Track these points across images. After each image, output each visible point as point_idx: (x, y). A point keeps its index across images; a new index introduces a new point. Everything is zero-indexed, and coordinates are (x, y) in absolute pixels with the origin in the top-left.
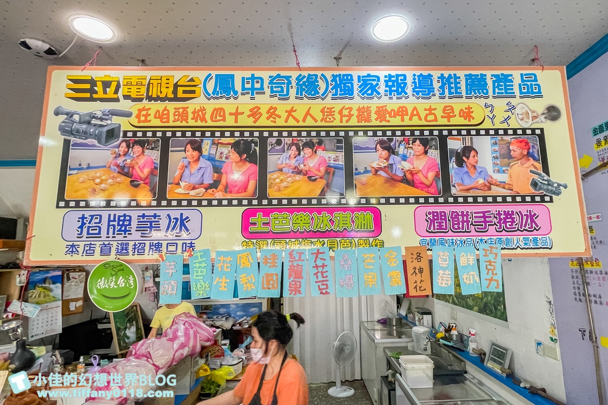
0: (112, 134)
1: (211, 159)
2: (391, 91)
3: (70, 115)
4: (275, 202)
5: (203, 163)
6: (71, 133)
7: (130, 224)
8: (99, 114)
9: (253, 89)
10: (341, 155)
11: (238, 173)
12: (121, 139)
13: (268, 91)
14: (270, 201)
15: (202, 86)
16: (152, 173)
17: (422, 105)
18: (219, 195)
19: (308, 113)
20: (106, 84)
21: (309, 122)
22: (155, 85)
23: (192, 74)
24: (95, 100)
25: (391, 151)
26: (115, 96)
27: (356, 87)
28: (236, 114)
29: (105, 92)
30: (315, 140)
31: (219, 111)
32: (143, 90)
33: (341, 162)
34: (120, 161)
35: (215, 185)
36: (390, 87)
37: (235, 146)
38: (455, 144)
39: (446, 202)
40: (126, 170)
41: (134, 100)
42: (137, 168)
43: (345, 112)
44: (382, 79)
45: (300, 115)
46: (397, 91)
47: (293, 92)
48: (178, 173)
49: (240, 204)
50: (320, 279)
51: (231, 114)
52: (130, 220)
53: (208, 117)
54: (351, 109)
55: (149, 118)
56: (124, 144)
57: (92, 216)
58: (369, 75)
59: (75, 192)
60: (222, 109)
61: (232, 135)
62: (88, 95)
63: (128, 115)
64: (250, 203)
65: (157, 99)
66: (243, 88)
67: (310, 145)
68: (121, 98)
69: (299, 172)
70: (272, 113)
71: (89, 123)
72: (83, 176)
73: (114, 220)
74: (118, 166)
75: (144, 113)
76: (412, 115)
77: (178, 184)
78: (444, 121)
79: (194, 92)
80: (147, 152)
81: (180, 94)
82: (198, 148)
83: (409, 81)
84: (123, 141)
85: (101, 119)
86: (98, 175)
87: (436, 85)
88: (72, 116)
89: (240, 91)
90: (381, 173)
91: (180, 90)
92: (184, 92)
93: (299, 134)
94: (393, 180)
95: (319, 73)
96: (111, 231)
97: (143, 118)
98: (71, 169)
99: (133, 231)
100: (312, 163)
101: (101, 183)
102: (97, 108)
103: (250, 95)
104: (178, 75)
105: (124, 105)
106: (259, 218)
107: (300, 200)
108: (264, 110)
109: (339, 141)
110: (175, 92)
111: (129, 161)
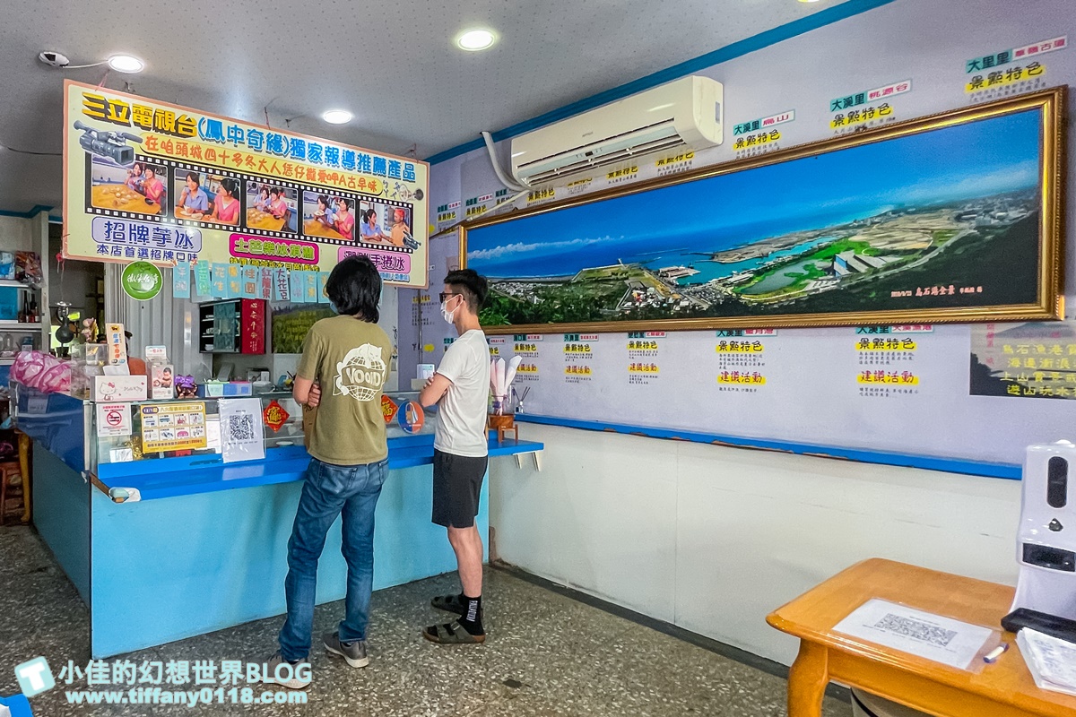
0: (126, 155)
1: (206, 190)
2: (329, 160)
3: (89, 131)
4: (252, 231)
5: (200, 193)
6: (91, 147)
7: (147, 234)
8: (114, 135)
9: (236, 137)
10: (296, 203)
11: (226, 204)
12: (135, 161)
13: (246, 142)
14: (248, 230)
15: (197, 127)
16: (162, 194)
17: (347, 174)
18: (213, 220)
19: (274, 166)
20: (119, 109)
21: (275, 173)
22: (160, 118)
23: (190, 115)
24: (110, 121)
25: (327, 205)
26: (127, 121)
27: (307, 152)
28: (224, 157)
29: (118, 116)
30: (279, 188)
31: (210, 152)
32: (150, 121)
33: (296, 208)
34: (135, 180)
35: (210, 212)
36: (329, 156)
37: (224, 182)
38: (364, 207)
39: (356, 245)
40: (141, 189)
41: (143, 128)
42: (149, 188)
43: (299, 170)
44: (324, 149)
45: (269, 165)
46: (332, 160)
47: (264, 146)
48: (182, 198)
49: (228, 230)
50: (282, 289)
51: (220, 156)
52: (147, 231)
53: (203, 155)
54: (303, 168)
55: (156, 147)
56: (137, 166)
57: (117, 224)
58: (315, 144)
59: (100, 201)
60: (213, 150)
61: (221, 174)
62: (103, 115)
63: (139, 141)
64: (235, 228)
65: (162, 131)
66: (229, 136)
67: (275, 191)
68: (132, 124)
69: (268, 211)
70: (250, 161)
71: (106, 141)
72: (106, 188)
73: (135, 230)
74: (134, 184)
75: (152, 141)
76: (341, 181)
77: (183, 207)
78: (359, 189)
79: (191, 131)
80: (156, 175)
81: (181, 131)
82: (196, 179)
83: (340, 154)
84: (136, 163)
85: (117, 141)
86: (118, 189)
87: (357, 161)
88: (90, 132)
89: (226, 138)
90: (319, 219)
91: (181, 127)
92: (184, 129)
93: (268, 182)
94: (326, 226)
95: (283, 135)
96: (133, 238)
97: (151, 146)
98: (94, 181)
99: (150, 240)
100: (276, 205)
101: (120, 197)
102: (113, 129)
103: (233, 143)
104: (178, 113)
105: (135, 131)
106: (241, 242)
107: (268, 232)
108: (244, 157)
109: (295, 192)
110: (176, 128)
111: (142, 181)
